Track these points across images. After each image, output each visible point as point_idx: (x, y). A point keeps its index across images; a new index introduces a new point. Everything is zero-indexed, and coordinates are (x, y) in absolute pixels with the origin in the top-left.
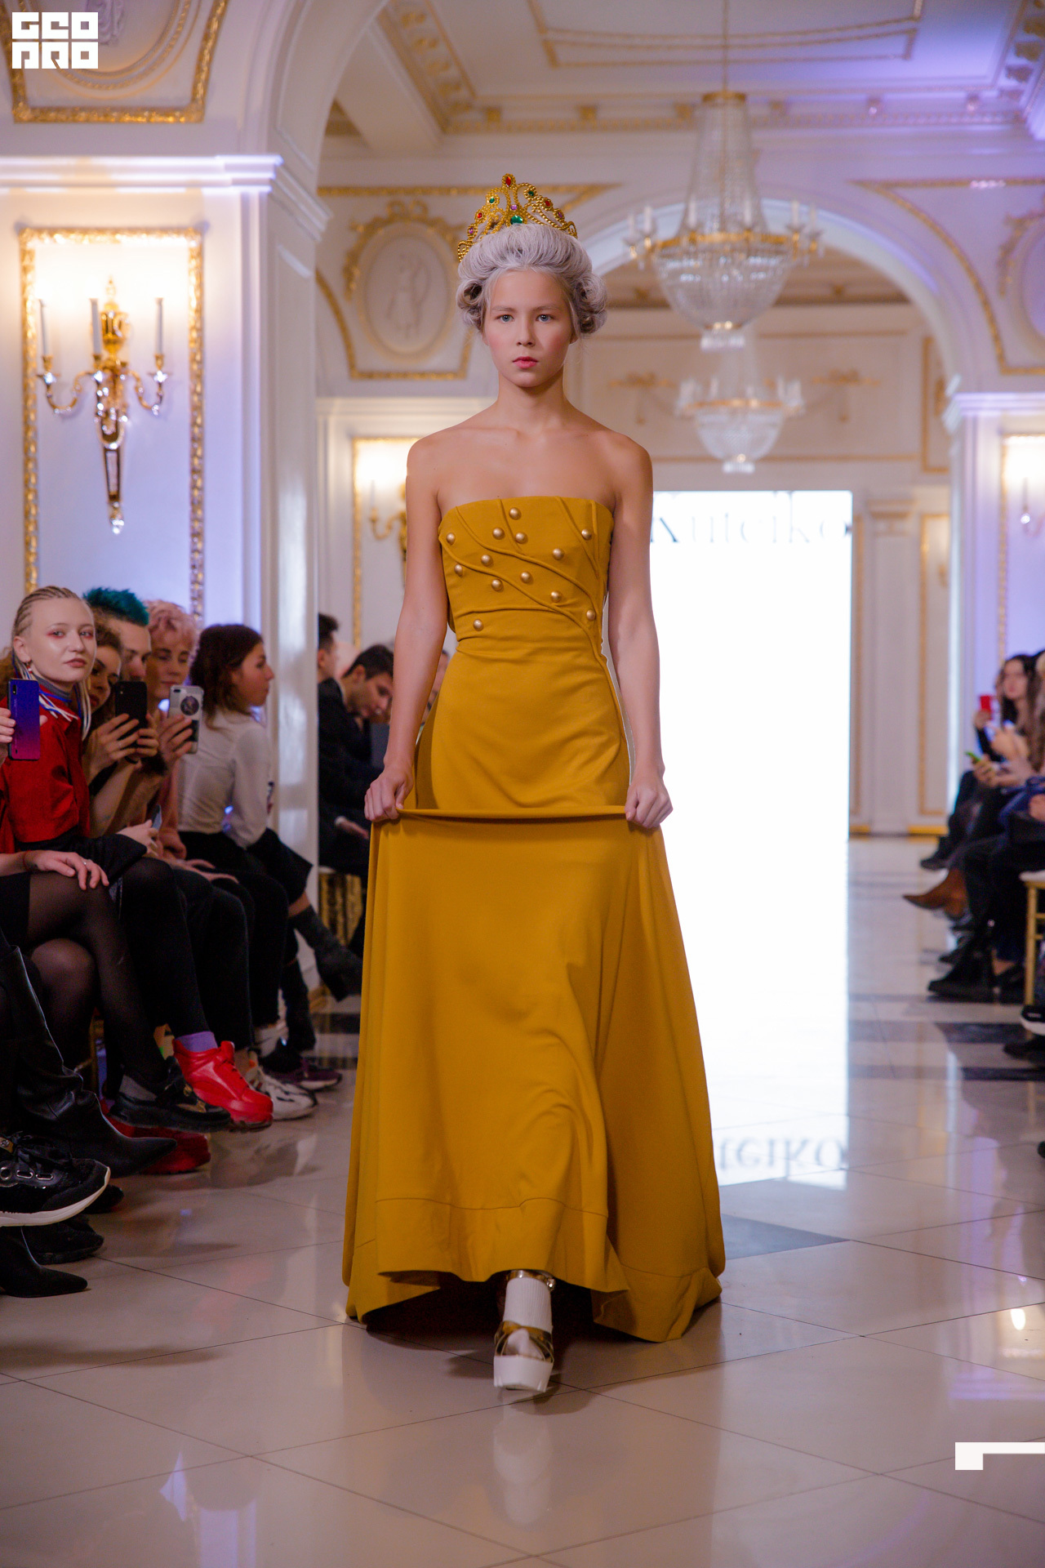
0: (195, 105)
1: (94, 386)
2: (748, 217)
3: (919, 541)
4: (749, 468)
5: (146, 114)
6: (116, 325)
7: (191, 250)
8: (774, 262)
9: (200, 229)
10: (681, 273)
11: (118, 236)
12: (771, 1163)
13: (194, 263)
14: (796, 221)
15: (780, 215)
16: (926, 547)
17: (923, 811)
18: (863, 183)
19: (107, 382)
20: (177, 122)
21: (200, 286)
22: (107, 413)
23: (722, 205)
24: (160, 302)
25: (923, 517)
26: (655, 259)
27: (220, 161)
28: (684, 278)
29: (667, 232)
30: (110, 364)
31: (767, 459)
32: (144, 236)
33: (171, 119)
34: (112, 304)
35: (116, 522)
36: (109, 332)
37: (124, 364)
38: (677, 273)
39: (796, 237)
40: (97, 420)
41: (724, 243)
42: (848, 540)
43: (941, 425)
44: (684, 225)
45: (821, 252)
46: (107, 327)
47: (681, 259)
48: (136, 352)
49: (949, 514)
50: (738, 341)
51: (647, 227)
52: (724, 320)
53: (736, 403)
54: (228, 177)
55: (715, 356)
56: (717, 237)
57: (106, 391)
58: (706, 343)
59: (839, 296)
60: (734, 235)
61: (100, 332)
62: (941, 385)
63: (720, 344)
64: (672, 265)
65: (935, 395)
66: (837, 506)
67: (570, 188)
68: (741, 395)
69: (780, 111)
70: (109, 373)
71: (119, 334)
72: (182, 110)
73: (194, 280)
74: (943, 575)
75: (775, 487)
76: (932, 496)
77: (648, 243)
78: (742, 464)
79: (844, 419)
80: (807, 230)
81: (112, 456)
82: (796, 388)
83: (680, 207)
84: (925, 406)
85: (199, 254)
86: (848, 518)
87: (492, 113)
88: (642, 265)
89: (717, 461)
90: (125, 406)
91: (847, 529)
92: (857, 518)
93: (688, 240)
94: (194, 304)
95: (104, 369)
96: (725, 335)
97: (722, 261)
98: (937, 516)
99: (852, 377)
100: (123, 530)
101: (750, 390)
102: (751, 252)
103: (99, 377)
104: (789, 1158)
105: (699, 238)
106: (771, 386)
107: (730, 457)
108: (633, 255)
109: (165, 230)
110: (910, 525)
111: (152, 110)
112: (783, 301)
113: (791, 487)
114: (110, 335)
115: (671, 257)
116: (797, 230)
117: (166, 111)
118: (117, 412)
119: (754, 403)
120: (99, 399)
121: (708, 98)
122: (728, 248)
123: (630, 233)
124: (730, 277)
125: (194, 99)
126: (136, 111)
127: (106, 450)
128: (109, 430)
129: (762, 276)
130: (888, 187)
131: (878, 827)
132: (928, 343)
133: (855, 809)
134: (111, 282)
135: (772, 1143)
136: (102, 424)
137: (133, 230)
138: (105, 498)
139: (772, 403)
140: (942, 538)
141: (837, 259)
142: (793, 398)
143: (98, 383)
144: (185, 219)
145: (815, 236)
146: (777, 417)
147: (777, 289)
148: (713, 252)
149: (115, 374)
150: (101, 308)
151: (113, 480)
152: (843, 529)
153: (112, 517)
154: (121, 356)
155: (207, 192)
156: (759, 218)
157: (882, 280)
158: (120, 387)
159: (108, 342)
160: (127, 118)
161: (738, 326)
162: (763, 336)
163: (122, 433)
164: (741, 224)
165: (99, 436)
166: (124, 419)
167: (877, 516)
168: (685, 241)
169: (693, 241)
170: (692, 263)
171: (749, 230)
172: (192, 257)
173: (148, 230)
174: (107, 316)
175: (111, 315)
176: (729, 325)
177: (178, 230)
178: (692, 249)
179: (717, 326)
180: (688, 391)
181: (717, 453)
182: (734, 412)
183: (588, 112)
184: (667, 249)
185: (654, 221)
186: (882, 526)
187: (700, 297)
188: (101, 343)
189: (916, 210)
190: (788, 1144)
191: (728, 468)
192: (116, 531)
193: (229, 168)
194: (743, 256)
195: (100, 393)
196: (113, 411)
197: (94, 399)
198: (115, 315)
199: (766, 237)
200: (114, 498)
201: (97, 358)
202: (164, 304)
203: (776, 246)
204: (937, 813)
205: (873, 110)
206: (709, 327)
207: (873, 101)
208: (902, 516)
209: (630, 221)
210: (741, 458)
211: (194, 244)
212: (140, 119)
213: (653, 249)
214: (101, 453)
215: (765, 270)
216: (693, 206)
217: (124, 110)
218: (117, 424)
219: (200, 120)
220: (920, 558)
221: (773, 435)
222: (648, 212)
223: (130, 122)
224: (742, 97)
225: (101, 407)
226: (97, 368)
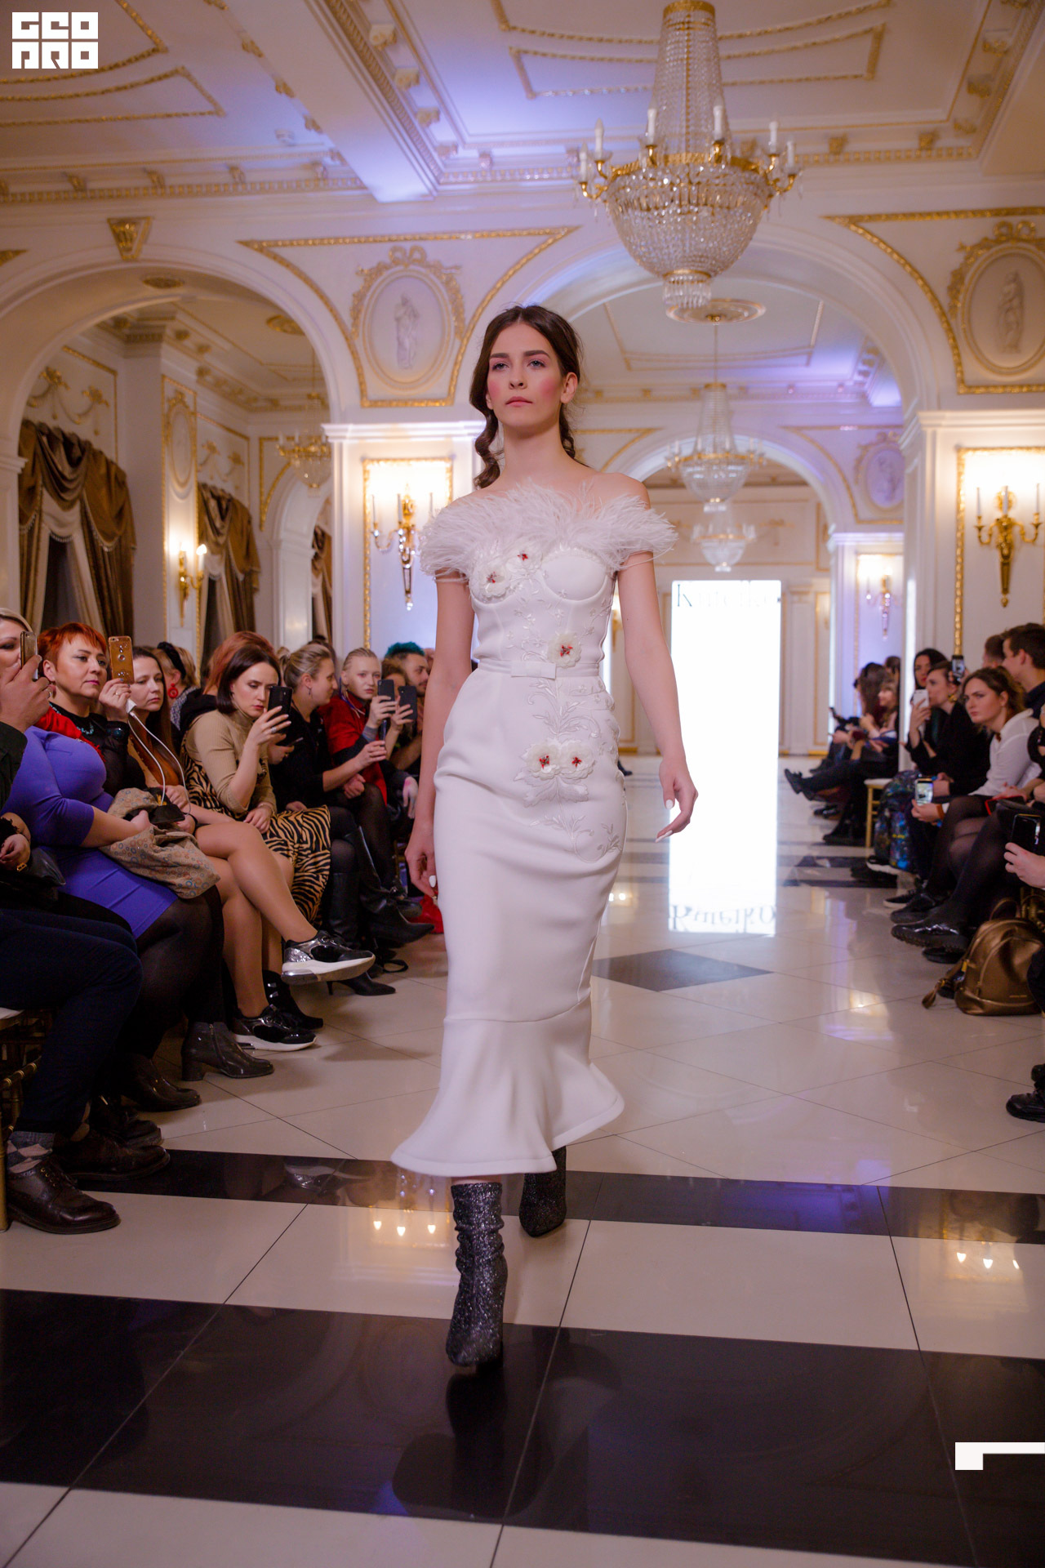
0: (450, 397)
1: (399, 537)
2: (727, 446)
3: (815, 606)
4: (728, 569)
5: (426, 402)
6: (409, 506)
7: (447, 468)
8: (740, 468)
9: (451, 458)
10: (696, 473)
11: (412, 462)
12: (737, 922)
13: (448, 475)
14: (752, 447)
15: (744, 444)
16: (818, 609)
17: (816, 743)
18: (786, 427)
19: (404, 535)
20: (441, 405)
21: (451, 486)
22: (405, 550)
23: (714, 439)
24: (431, 495)
25: (817, 594)
26: (681, 466)
27: (461, 424)
28: (697, 476)
29: (687, 451)
30: (406, 526)
31: (738, 564)
32: (423, 463)
33: (438, 404)
34: (407, 496)
35: (410, 605)
36: (406, 510)
37: (413, 526)
38: (691, 474)
39: (752, 456)
40: (400, 554)
41: (715, 459)
42: (778, 606)
43: (826, 548)
44: (695, 450)
45: (765, 463)
46: (405, 507)
47: (693, 466)
48: (420, 519)
49: (830, 592)
50: (723, 508)
51: (676, 450)
52: (715, 498)
53: (722, 536)
54: (466, 432)
55: (711, 516)
56: (712, 456)
57: (404, 539)
58: (707, 509)
59: (774, 482)
60: (720, 455)
61: (402, 510)
62: (826, 528)
63: (713, 509)
64: (690, 470)
65: (823, 533)
66: (774, 588)
67: (638, 430)
68: (724, 532)
69: (744, 391)
70: (406, 530)
71: (411, 511)
72: (444, 400)
73: (448, 483)
74: (827, 624)
75: (742, 579)
76: (822, 583)
77: (677, 459)
78: (725, 567)
79: (776, 544)
80: (758, 453)
81: (407, 572)
82: (752, 528)
83: (693, 439)
84: (817, 537)
85: (451, 470)
86: (779, 594)
87: (598, 393)
88: (673, 470)
89: (713, 566)
90: (414, 546)
91: (779, 600)
92: (783, 594)
93: (696, 458)
94: (448, 495)
95: (404, 528)
96: (717, 504)
97: (715, 468)
98: (824, 593)
99: (781, 523)
100: (413, 608)
101: (729, 530)
102: (729, 463)
103: (401, 532)
104: (746, 916)
105: (703, 457)
106: (740, 527)
107: (718, 564)
108: (669, 464)
109: (434, 459)
110: (810, 598)
111: (429, 400)
112: (747, 485)
113: (750, 578)
114: (406, 512)
115: (689, 466)
116: (753, 452)
117: (435, 400)
118: (410, 550)
119: (731, 537)
120: (401, 543)
121: (707, 386)
122: (717, 461)
123: (666, 454)
124: (718, 476)
125: (449, 394)
126: (421, 401)
127: (404, 569)
128: (405, 559)
129: (734, 475)
130: (799, 429)
131: (793, 751)
132: (819, 506)
133: (781, 743)
134: (407, 485)
135: (738, 911)
136: (402, 555)
137: (418, 459)
138: (403, 592)
139: (740, 536)
140: (826, 605)
141: (773, 464)
142: (751, 534)
143: (401, 536)
144: (444, 453)
145: (762, 455)
146: (742, 544)
147: (743, 481)
148: (710, 463)
149: (409, 530)
150: (402, 498)
151: (408, 584)
152: (776, 600)
153: (407, 602)
154: (412, 521)
155: (455, 439)
156: (733, 446)
157: (795, 474)
158: (411, 537)
159: (405, 515)
160: (416, 404)
161: (723, 500)
162: (735, 502)
163: (412, 560)
164: (724, 449)
165: (401, 562)
166: (413, 553)
167: (794, 593)
168: (695, 458)
169: (699, 458)
170: (698, 469)
171: (728, 452)
172: (447, 472)
173: (426, 459)
174: (404, 501)
175: (407, 502)
176: (718, 500)
177: (441, 458)
178: (699, 462)
179: (712, 501)
180: (697, 530)
181: (713, 562)
182: (721, 541)
183: (646, 392)
184: (687, 461)
185: (680, 449)
186: (796, 598)
187: (702, 485)
188: (402, 516)
189: (812, 441)
190: (746, 910)
191: (718, 569)
192: (409, 609)
193: (466, 428)
194: (724, 466)
195: (401, 541)
196: (408, 552)
197: (397, 543)
198: (409, 501)
199: (737, 456)
200: (408, 592)
201: (400, 523)
202: (433, 496)
203: (741, 460)
204: (823, 744)
205: (791, 391)
206: (708, 501)
207: (791, 386)
208: (806, 593)
209: (668, 447)
210: (724, 564)
211: (448, 465)
212: (423, 405)
213: (680, 461)
214: (401, 571)
215: (735, 472)
216: (700, 441)
217: (414, 400)
218: (410, 555)
219: (452, 404)
220: (816, 614)
221: (740, 552)
222: (677, 443)
223: (418, 407)
224: (724, 386)
225: (401, 547)
226: (400, 528)
